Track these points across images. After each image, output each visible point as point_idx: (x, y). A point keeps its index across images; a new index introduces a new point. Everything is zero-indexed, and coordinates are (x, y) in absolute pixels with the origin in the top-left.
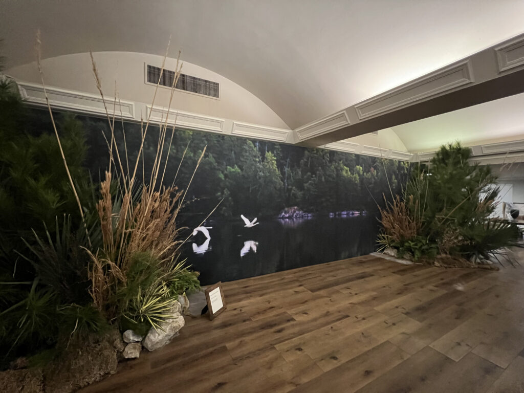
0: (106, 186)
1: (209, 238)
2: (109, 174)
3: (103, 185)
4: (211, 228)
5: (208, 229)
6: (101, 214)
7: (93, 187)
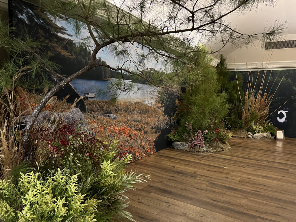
0: (247, 93)
1: (286, 116)
2: (248, 90)
3: (246, 93)
4: (287, 112)
5: (285, 112)
6: (245, 99)
7: (244, 94)
